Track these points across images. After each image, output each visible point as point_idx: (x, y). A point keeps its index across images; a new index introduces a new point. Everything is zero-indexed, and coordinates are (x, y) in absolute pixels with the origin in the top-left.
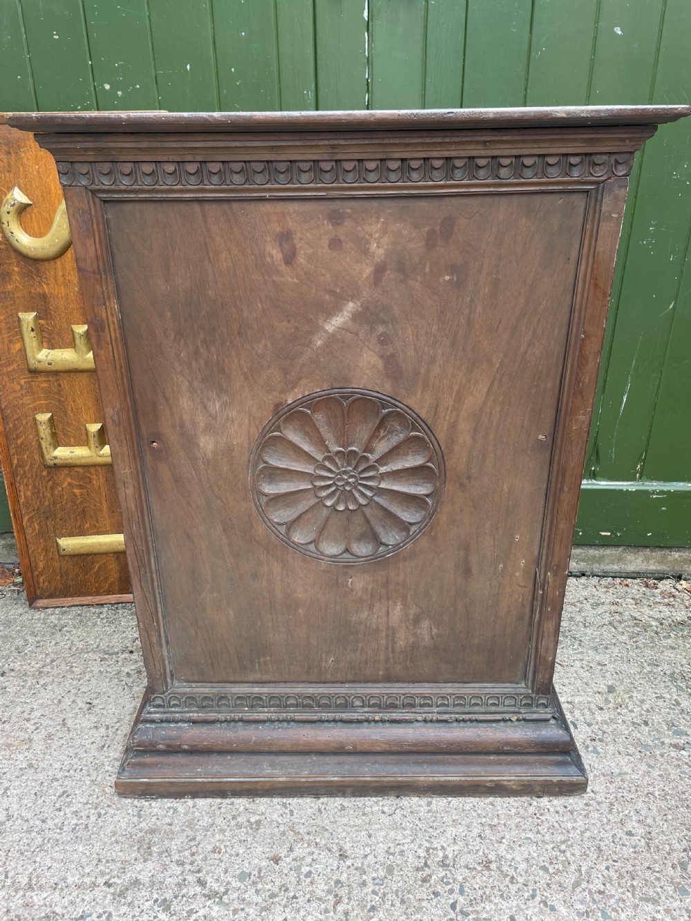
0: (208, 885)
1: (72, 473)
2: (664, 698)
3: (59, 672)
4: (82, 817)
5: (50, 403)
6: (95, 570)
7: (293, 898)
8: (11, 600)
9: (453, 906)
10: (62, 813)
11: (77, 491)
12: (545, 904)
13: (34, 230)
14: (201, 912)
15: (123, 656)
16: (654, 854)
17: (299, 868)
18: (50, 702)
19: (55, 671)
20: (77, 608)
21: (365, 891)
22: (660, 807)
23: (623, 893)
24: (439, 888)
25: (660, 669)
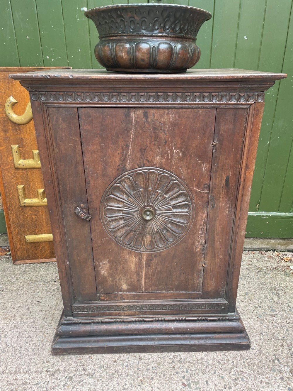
0: (87, 371)
1: (32, 209)
2: (267, 297)
3: (26, 289)
4: (36, 345)
5: (23, 181)
6: (40, 249)
7: (121, 375)
8: (5, 261)
9: (184, 377)
10: (28, 344)
11: (33, 216)
12: (220, 376)
13: (18, 113)
14: (84, 381)
15: (52, 283)
16: (262, 357)
17: (123, 364)
18: (22, 301)
19: (24, 289)
20: (32, 264)
21: (149, 372)
22: (265, 339)
23: (250, 371)
24: (178, 371)
25: (266, 286)
